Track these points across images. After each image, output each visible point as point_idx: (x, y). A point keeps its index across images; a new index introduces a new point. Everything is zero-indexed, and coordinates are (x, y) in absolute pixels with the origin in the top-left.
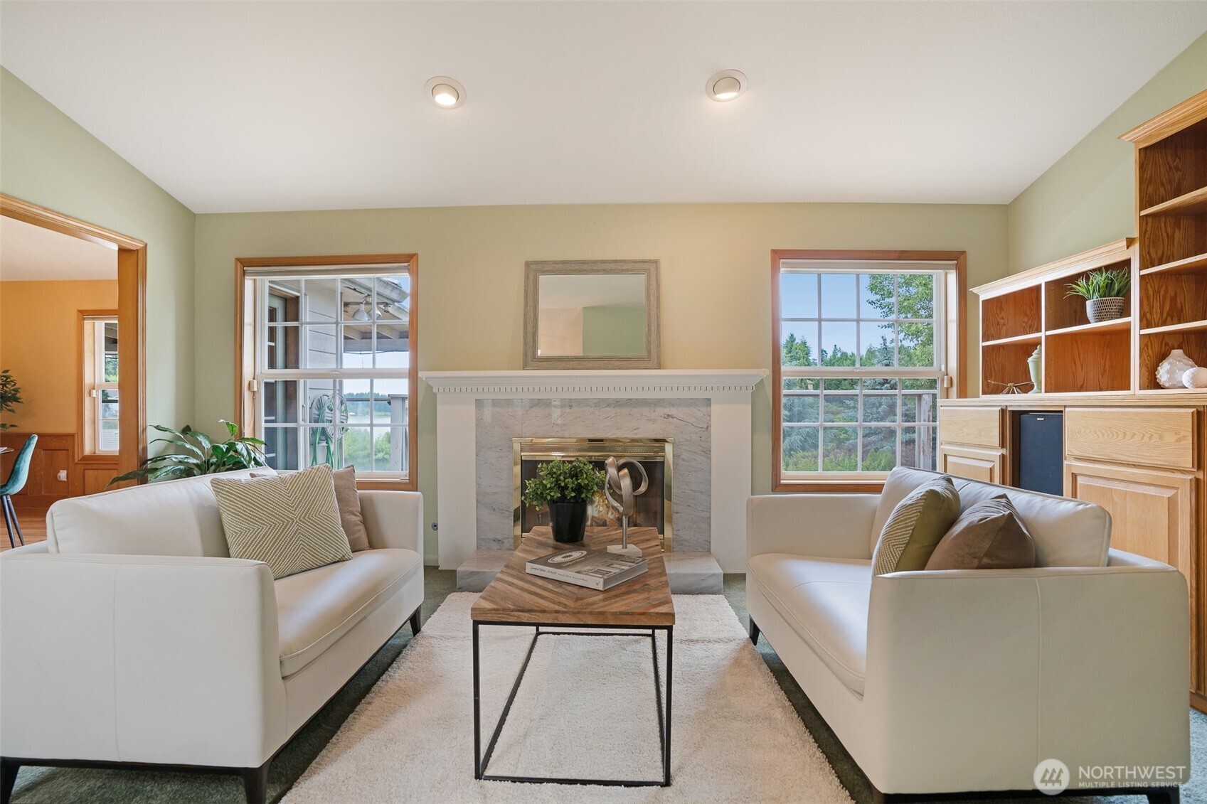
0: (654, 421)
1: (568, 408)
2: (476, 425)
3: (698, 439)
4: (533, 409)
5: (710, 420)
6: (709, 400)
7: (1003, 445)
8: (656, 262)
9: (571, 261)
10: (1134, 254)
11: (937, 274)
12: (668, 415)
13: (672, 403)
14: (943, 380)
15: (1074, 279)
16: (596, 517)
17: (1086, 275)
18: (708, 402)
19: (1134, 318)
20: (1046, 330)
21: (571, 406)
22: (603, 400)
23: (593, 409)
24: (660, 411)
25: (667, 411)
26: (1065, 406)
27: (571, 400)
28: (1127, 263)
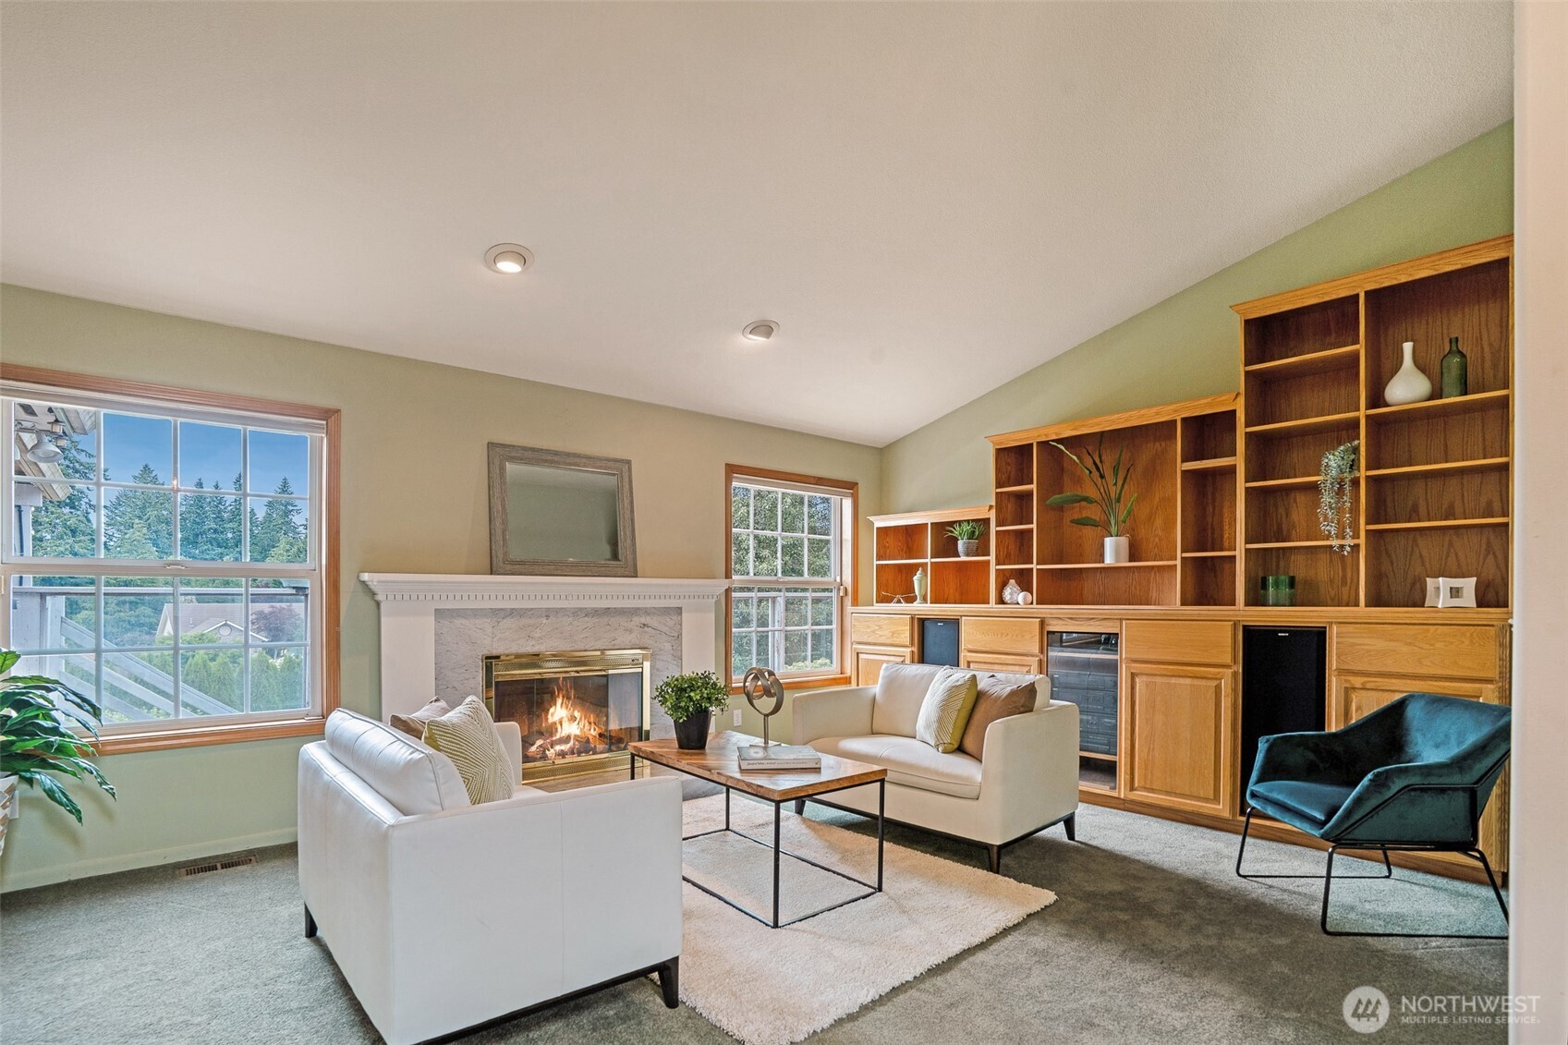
0: (631, 631)
1: (545, 618)
2: (436, 641)
3: (670, 647)
4: (505, 621)
5: (681, 629)
6: (680, 608)
7: (912, 644)
8: (629, 462)
9: (542, 450)
10: (992, 515)
11: (834, 499)
12: (644, 625)
13: (647, 612)
14: (839, 589)
15: (951, 524)
16: (578, 736)
17: (960, 522)
18: (679, 610)
19: (992, 558)
20: (931, 558)
21: (547, 617)
22: (581, 609)
23: (571, 619)
24: (637, 620)
25: (643, 620)
26: (961, 616)
27: (548, 609)
28: (987, 521)
